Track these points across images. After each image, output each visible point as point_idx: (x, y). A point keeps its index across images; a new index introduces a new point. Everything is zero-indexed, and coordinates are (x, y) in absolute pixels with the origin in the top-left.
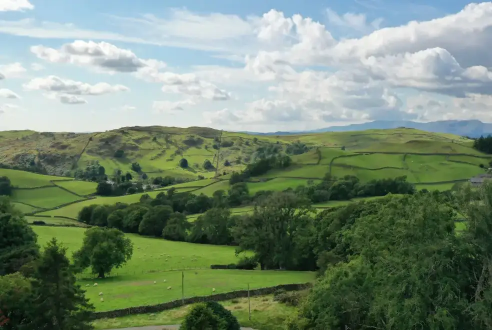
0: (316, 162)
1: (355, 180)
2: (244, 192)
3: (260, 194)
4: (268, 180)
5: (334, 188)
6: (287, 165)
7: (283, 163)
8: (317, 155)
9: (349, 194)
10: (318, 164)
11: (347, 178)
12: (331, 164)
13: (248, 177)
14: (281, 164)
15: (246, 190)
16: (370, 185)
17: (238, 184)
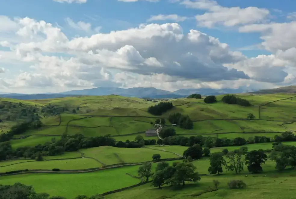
0: (58, 123)
1: (81, 137)
2: (8, 148)
3: (19, 149)
4: (26, 137)
5: (68, 144)
6: (39, 126)
7: (36, 125)
8: (59, 119)
9: (77, 147)
10: (59, 125)
11: (76, 136)
12: (67, 125)
13: (13, 135)
14: (35, 125)
15: (10, 147)
16: (90, 140)
17: (5, 142)
